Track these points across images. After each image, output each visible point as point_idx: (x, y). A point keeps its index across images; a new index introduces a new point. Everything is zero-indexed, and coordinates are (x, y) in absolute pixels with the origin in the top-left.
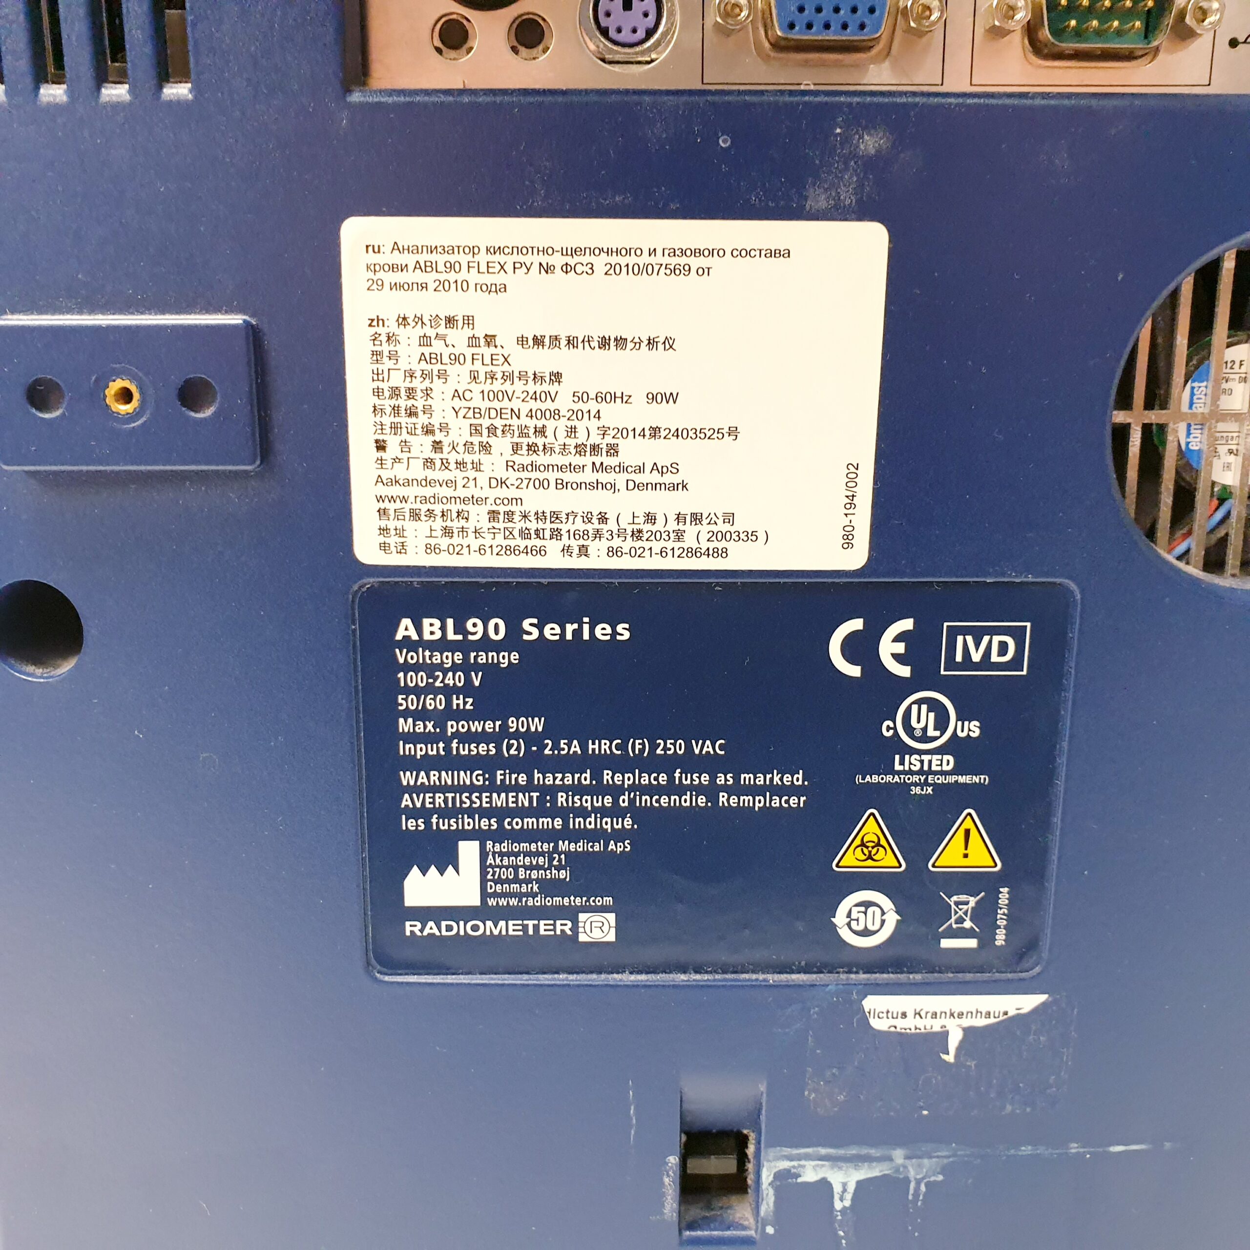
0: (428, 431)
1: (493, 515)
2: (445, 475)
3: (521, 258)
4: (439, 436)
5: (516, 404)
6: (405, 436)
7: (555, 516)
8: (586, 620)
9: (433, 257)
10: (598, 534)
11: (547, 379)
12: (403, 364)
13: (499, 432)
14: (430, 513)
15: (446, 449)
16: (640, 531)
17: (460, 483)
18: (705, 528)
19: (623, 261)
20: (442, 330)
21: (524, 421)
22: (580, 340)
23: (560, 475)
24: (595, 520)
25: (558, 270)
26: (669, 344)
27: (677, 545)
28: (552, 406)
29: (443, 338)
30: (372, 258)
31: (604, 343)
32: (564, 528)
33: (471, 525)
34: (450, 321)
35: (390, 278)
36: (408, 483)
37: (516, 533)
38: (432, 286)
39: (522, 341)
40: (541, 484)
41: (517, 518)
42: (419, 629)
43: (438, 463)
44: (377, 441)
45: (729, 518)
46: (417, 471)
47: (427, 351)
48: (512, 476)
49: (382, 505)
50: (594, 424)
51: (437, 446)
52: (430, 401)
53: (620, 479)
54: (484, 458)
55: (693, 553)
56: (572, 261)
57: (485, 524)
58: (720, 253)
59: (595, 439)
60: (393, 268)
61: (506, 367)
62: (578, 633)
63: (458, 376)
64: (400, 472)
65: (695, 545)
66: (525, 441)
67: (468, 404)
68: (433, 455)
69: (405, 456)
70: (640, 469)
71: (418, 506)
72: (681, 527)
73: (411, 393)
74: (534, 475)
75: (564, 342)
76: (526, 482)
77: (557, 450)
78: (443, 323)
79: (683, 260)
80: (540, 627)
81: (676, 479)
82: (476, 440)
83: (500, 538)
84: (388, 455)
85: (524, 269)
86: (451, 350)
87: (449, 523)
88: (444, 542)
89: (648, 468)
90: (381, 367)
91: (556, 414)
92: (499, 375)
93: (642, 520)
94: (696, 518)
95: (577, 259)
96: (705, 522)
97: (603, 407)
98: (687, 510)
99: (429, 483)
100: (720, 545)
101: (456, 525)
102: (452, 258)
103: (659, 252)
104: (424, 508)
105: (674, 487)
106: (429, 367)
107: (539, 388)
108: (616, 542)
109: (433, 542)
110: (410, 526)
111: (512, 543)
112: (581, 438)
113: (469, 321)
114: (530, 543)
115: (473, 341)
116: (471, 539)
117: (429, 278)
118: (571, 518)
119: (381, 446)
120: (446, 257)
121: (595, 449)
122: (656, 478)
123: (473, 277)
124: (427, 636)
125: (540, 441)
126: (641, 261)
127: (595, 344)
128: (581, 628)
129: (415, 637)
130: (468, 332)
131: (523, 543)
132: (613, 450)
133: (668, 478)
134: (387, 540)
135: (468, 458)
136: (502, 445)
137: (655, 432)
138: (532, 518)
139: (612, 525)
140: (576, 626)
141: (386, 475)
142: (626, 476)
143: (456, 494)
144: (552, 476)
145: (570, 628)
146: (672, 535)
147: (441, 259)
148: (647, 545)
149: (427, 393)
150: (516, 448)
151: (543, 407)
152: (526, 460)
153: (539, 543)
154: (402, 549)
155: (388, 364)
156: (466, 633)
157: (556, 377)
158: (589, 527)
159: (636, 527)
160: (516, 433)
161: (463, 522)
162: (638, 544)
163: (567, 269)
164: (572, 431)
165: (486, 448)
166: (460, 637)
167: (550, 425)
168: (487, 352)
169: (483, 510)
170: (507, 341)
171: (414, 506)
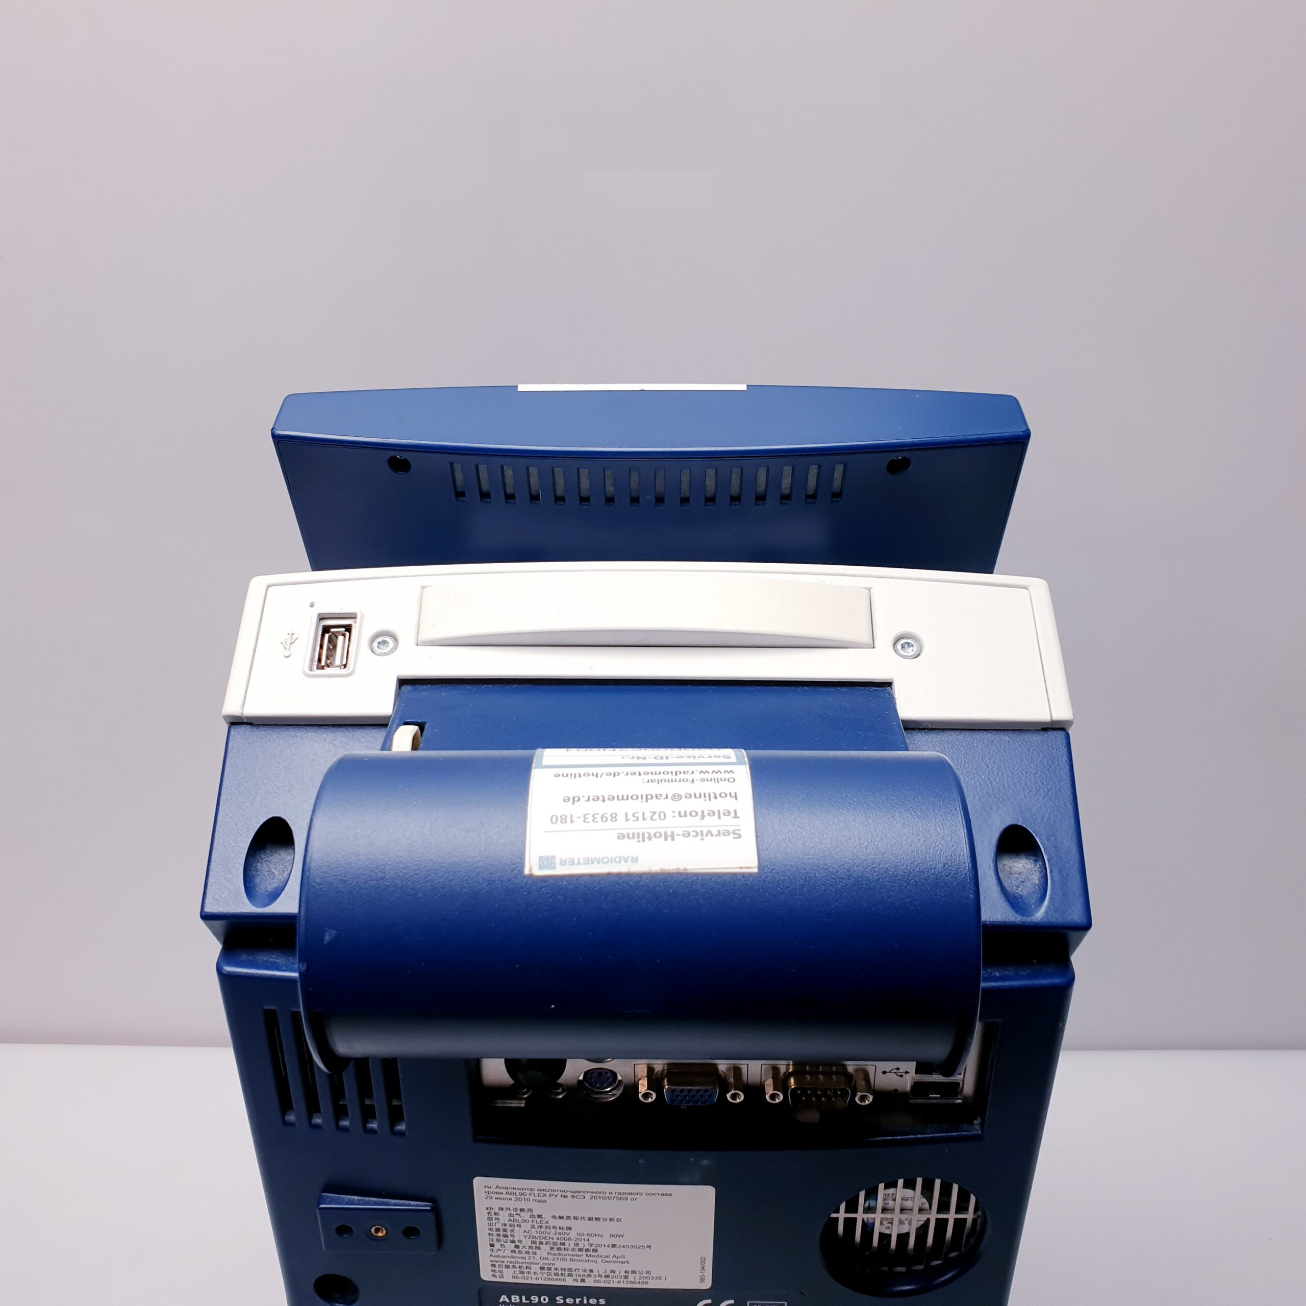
0: (513, 1242)
1: (542, 1268)
2: (521, 1255)
3: (553, 1193)
4: (517, 1243)
5: (551, 1236)
6: (502, 1243)
7: (570, 1270)
8: (585, 1297)
9: (514, 1191)
10: (589, 1276)
11: (565, 1229)
12: (501, 1222)
13: (544, 1243)
14: (514, 1267)
15: (521, 1248)
16: (608, 1275)
17: (527, 1258)
18: (637, 1275)
19: (598, 1195)
20: (518, 1212)
21: (555, 1240)
22: (580, 1217)
23: (572, 1257)
24: (588, 1271)
25: (569, 1197)
26: (619, 1220)
27: (625, 1280)
28: (568, 1237)
29: (519, 1215)
30: (487, 1190)
31: (590, 1219)
32: (574, 1273)
33: (532, 1271)
34: (522, 1210)
35: (494, 1196)
36: (504, 1257)
37: (552, 1274)
38: (513, 1199)
39: (554, 1217)
40: (563, 1259)
41: (553, 1269)
42: (510, 1299)
43: (517, 1252)
44: (490, 1244)
45: (648, 1272)
46: (508, 1253)
47: (512, 1218)
48: (550, 1257)
49: (493, 1263)
50: (586, 1243)
51: (517, 1247)
52: (513, 1233)
53: (599, 1260)
54: (537, 1251)
55: (632, 1282)
56: (575, 1195)
57: (538, 1271)
58: (641, 1194)
59: (587, 1247)
60: (497, 1193)
61: (547, 1224)
62: (581, 1302)
63: (526, 1226)
64: (501, 1253)
65: (633, 1280)
66: (556, 1247)
67: (530, 1235)
68: (515, 1249)
69: (503, 1249)
70: (607, 1257)
71: (509, 1264)
72: (627, 1274)
73: (506, 1236)
74: (560, 1257)
75: (572, 1218)
76: (556, 1259)
77: (570, 1250)
78: (519, 1210)
79: (624, 1196)
80: (564, 1299)
81: (624, 1260)
82: (534, 1246)
83: (545, 1275)
84: (495, 1248)
85: (554, 1196)
86: (522, 1218)
87: (522, 1270)
88: (521, 1276)
89: (611, 1256)
90: (492, 1222)
91: (570, 1239)
92: (544, 1227)
93: (609, 1272)
94: (634, 1272)
95: (577, 1194)
96: (637, 1273)
97: (590, 1238)
98: (630, 1270)
99: (512, 1257)
100: (645, 1281)
101: (525, 1271)
102: (523, 1192)
103: (614, 1193)
104: (511, 1265)
105: (623, 1262)
106: (513, 1223)
107: (561, 1231)
108: (598, 1278)
109: (515, 1275)
110: (505, 1270)
111: (551, 1277)
112: (581, 1246)
113: (530, 1210)
114: (558, 1278)
115: (532, 1216)
116: (532, 1275)
117: (513, 1197)
118: (577, 1271)
119: (492, 1245)
120: (520, 1191)
121: (587, 1250)
122: (615, 1259)
123: (532, 1197)
124: (513, 1301)
125: (562, 1247)
126: (606, 1196)
127: (586, 1219)
128: (583, 1299)
129: (508, 1301)
130: (530, 1213)
131: (555, 1278)
132: (596, 1251)
133: (620, 1260)
134: (495, 1274)
135: (531, 1251)
136: (545, 1248)
137: (614, 1246)
138: (559, 1269)
139: (596, 1273)
140: (580, 1299)
141: (494, 1254)
142: (601, 1258)
143: (525, 1261)
144: (568, 1258)
145: (578, 1301)
146: (623, 1277)
147: (518, 1192)
148: (612, 1280)
149: (512, 1231)
150: (552, 1249)
151: (564, 1237)
152: (557, 1252)
153: (562, 1277)
154: (502, 1277)
155: (494, 1221)
156: (531, 1301)
157: (570, 1228)
158: (586, 1274)
159: (606, 1274)
160: (552, 1244)
161: (528, 1270)
162: (607, 1279)
163: (573, 1197)
164: (577, 1245)
165: (539, 1248)
166: (528, 1302)
167: (567, 1243)
168: (539, 1220)
169: (538, 1267)
170: (547, 1216)
171: (507, 1264)
